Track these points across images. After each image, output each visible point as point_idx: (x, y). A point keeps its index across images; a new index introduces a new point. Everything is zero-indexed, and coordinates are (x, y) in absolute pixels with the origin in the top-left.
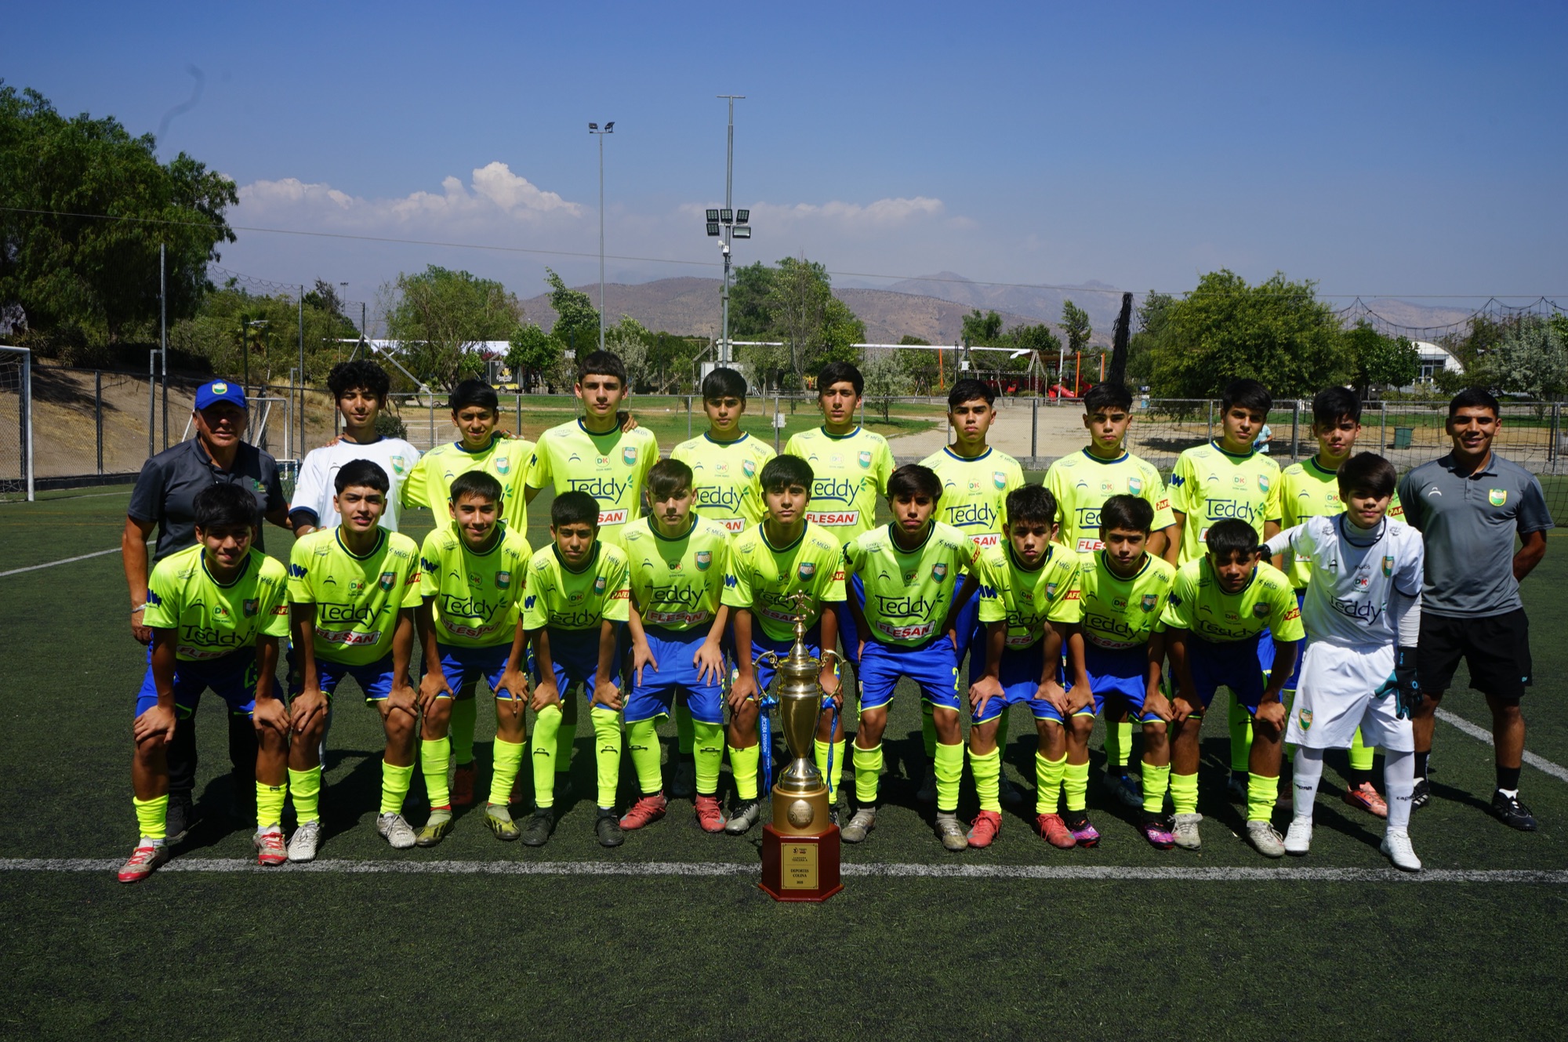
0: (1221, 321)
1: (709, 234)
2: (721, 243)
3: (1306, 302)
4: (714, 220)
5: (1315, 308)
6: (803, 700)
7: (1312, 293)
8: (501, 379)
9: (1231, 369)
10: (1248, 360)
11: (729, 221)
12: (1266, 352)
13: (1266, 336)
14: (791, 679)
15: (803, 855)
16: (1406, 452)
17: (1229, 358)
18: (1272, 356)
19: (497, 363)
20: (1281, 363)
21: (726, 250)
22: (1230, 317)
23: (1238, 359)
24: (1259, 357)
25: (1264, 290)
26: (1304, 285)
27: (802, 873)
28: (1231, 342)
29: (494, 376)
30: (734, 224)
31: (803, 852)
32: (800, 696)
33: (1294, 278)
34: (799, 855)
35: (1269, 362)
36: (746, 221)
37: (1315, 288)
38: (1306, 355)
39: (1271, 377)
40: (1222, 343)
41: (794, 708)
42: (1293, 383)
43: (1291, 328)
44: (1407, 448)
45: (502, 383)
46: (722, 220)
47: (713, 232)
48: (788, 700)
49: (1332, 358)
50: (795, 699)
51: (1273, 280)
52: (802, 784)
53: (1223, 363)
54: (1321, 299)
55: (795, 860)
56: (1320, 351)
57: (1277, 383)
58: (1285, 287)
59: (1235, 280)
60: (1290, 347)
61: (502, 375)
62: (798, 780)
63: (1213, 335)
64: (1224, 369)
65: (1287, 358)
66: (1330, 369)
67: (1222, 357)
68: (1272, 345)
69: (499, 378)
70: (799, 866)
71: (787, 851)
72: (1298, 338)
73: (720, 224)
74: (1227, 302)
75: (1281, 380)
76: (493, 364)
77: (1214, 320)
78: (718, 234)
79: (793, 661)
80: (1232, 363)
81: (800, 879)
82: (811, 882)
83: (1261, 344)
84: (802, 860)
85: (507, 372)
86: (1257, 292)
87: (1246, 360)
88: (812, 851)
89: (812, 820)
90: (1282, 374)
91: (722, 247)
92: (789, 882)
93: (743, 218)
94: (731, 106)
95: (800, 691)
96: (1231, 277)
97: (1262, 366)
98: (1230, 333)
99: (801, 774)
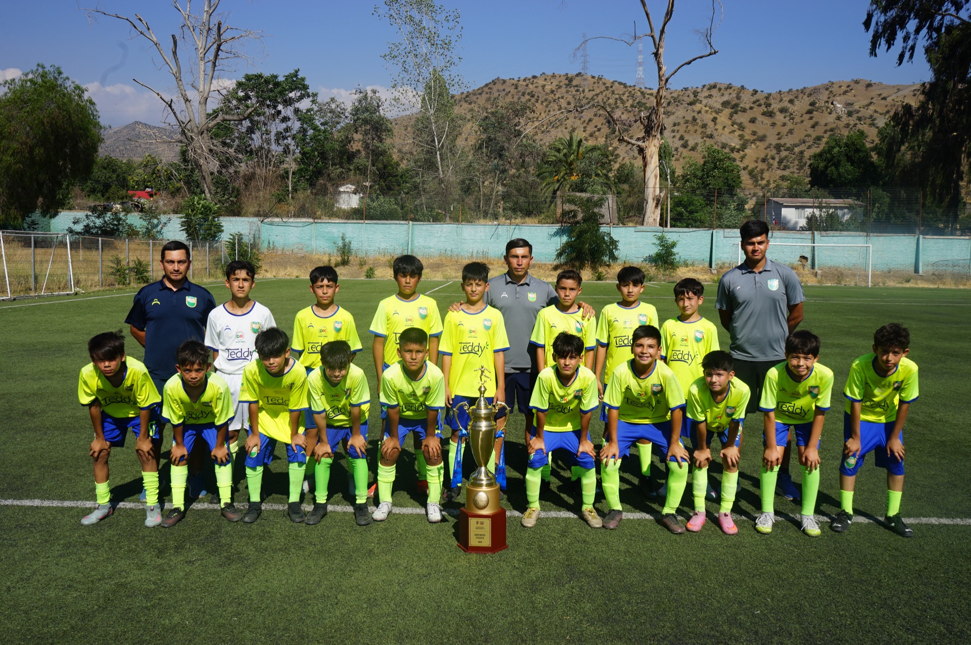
15: (482, 526)
27: (481, 536)
31: (482, 523)
32: (484, 429)
34: (479, 525)
41: (481, 436)
52: (484, 482)
62: (482, 480)
70: (480, 532)
71: (472, 522)
79: (479, 407)
81: (480, 540)
82: (487, 542)
84: (481, 528)
88: (488, 523)
89: (488, 504)
92: (473, 542)
95: (483, 425)
99: (483, 477)
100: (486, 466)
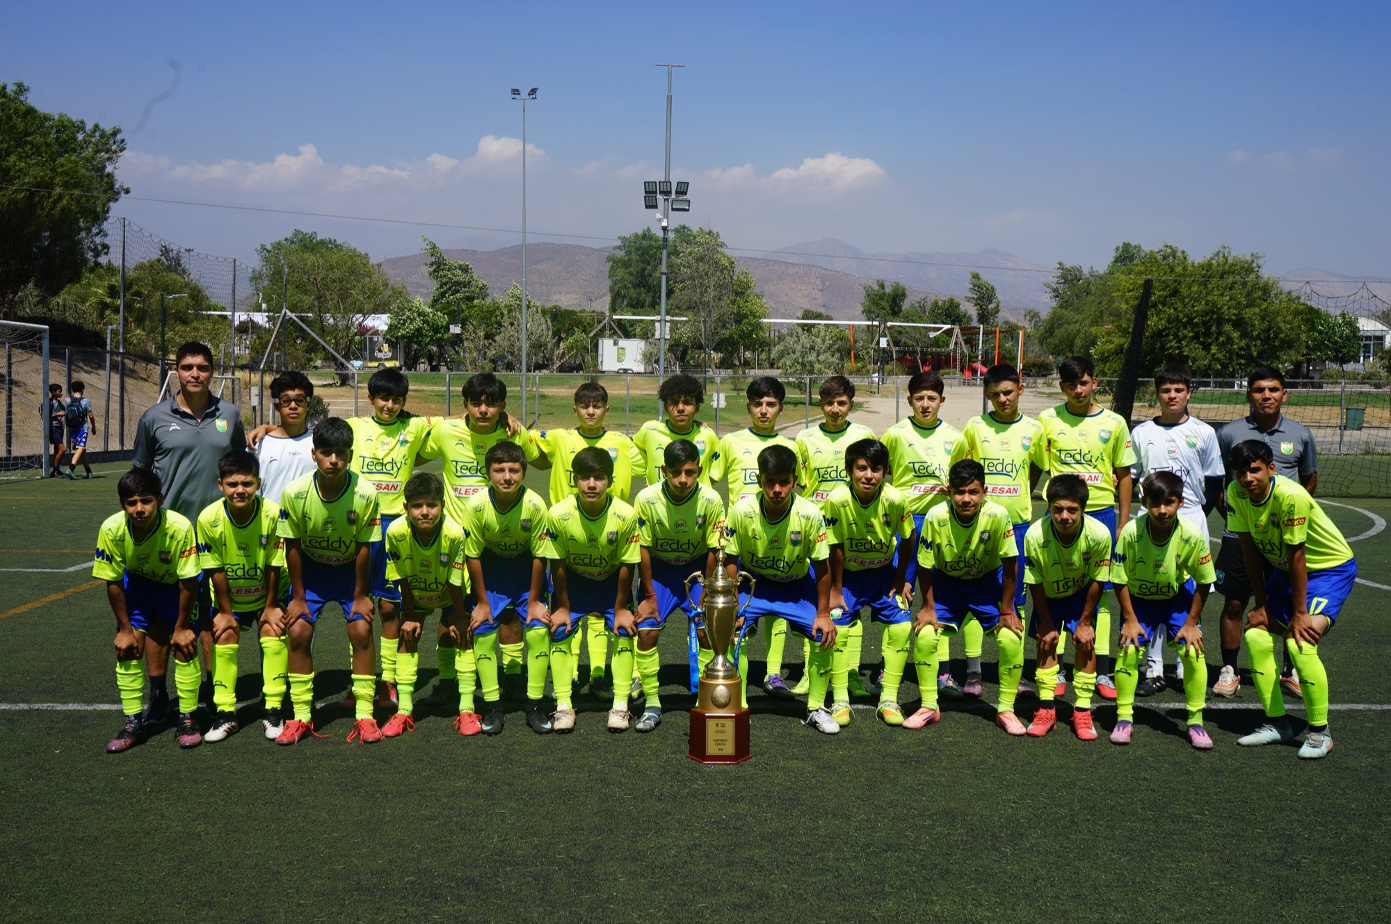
0: (1166, 297)
1: (647, 207)
2: (659, 216)
3: (1252, 276)
4: (652, 192)
5: (1262, 282)
6: (723, 608)
7: (1259, 267)
8: (380, 355)
9: (1178, 348)
10: (1196, 337)
11: (668, 193)
12: (1214, 328)
13: (1213, 312)
14: (714, 592)
16: (1356, 433)
17: (1176, 336)
18: (1220, 334)
19: (375, 339)
20: (1229, 340)
21: (664, 224)
22: (1175, 293)
23: (1185, 337)
24: (1207, 334)
25: (1210, 265)
26: (1249, 258)
28: (1178, 320)
29: (372, 352)
30: (673, 196)
33: (1240, 252)
35: (1217, 339)
36: (685, 193)
37: (1261, 262)
38: (1255, 333)
39: (1219, 355)
40: (1169, 321)
42: (1243, 361)
43: (1239, 303)
44: (1360, 429)
45: (380, 359)
46: (661, 193)
47: (651, 205)
48: (711, 608)
49: (1282, 335)
50: (717, 608)
51: (1217, 254)
53: (1170, 341)
54: (1267, 272)
55: (717, 732)
56: (1269, 329)
57: (1226, 362)
58: (1230, 261)
59: (1179, 254)
60: (1238, 323)
61: (380, 351)
63: (1159, 312)
64: (1171, 347)
65: (1236, 335)
66: (1281, 348)
67: (1168, 335)
68: (1220, 321)
69: (377, 354)
72: (1248, 313)
73: (658, 196)
74: (1172, 277)
75: (1231, 358)
76: (371, 339)
77: (1160, 296)
78: (655, 207)
80: (1179, 341)
83: (1209, 321)
85: (386, 347)
86: (1202, 267)
87: (1193, 338)
90: (1230, 352)
91: (660, 220)
93: (683, 189)
94: (670, 75)
96: (1174, 253)
97: (1211, 344)
98: (1176, 309)
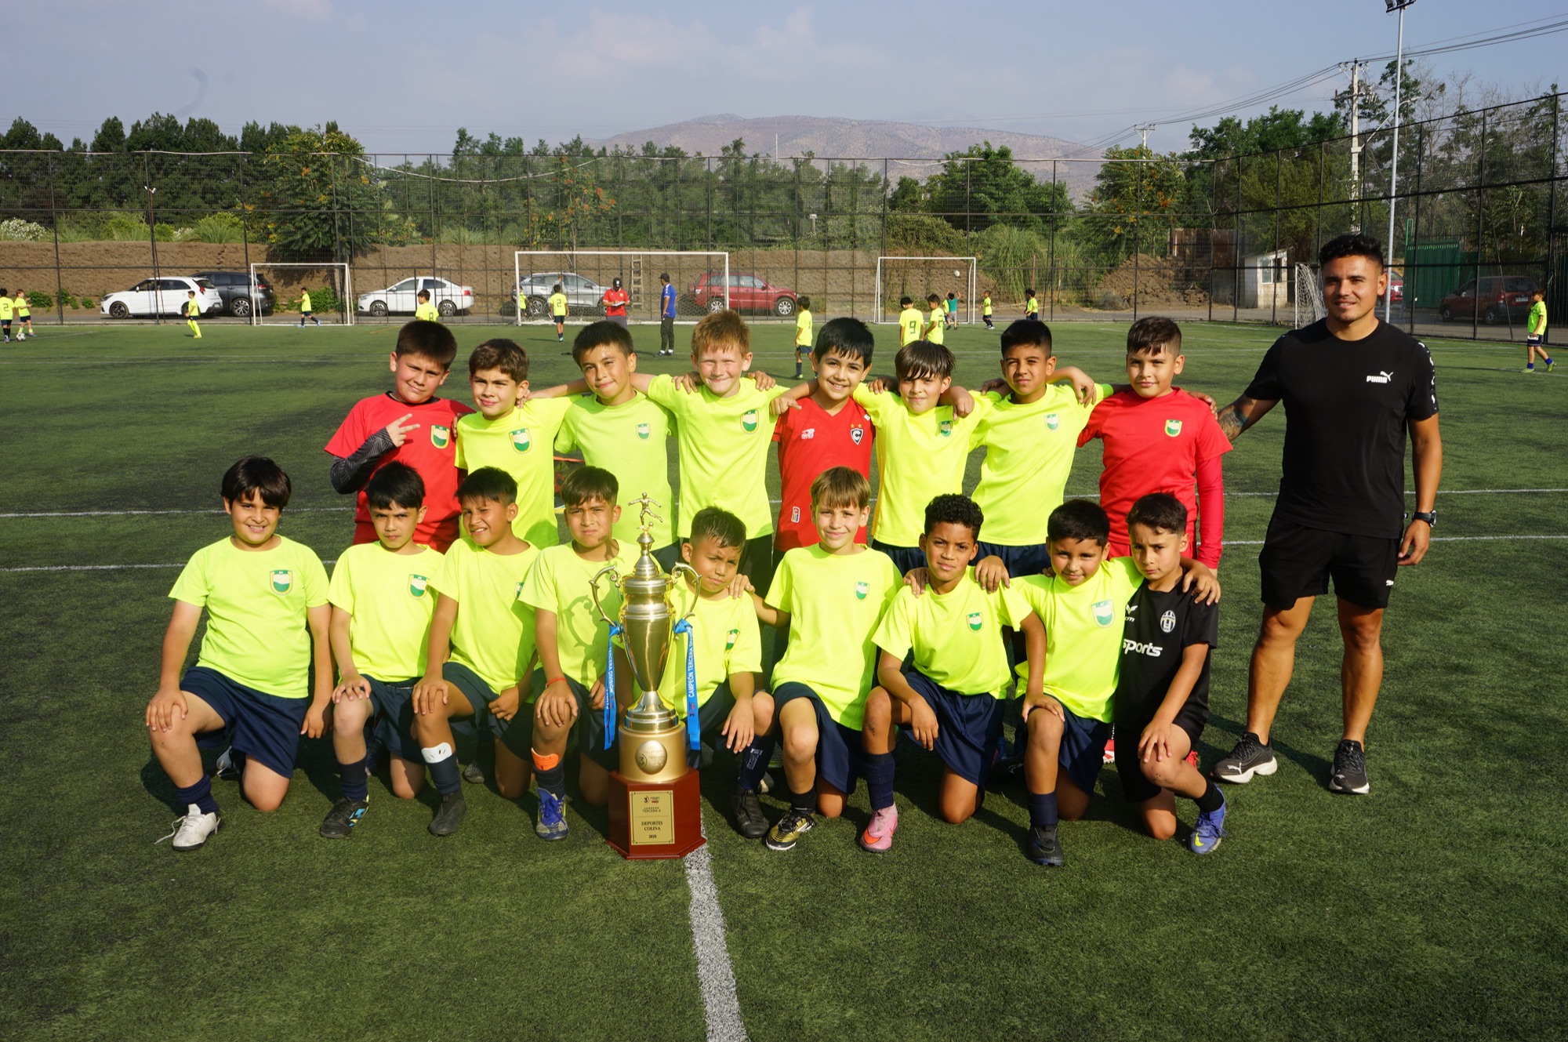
14: (638, 597)
15: (655, 805)
27: (655, 826)
31: (656, 800)
32: (652, 618)
34: (650, 805)
41: (648, 632)
48: (635, 623)
52: (656, 722)
55: (646, 810)
62: (651, 717)
70: (651, 817)
71: (636, 799)
79: (640, 577)
81: (652, 833)
82: (666, 835)
84: (654, 810)
88: (666, 799)
89: (665, 763)
92: (639, 836)
99: (653, 710)
100: (656, 689)
